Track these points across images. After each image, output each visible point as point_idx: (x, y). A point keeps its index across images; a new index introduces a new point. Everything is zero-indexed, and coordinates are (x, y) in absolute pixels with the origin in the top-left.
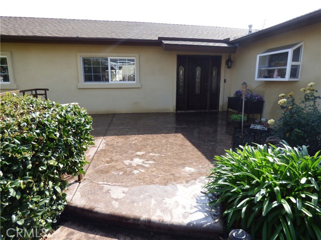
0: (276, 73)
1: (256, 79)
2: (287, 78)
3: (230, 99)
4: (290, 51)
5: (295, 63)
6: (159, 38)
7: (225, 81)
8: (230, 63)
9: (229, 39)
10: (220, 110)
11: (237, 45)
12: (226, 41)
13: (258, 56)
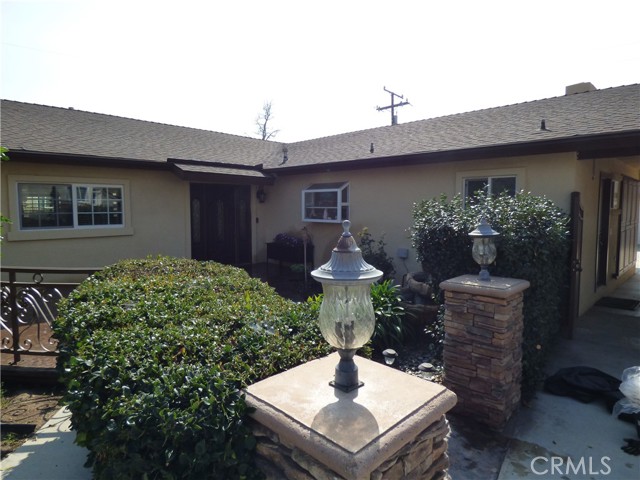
0: (325, 213)
1: (304, 219)
2: (339, 220)
3: (268, 244)
4: (339, 191)
5: (344, 204)
6: (168, 159)
7: (257, 220)
8: (262, 197)
9: (262, 165)
10: (254, 261)
11: (275, 175)
12: (259, 168)
13: (303, 192)
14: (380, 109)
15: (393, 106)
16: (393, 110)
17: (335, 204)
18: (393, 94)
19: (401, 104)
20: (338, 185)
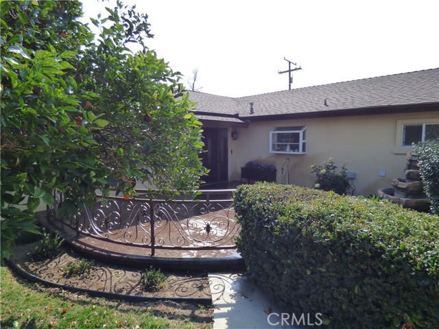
0: (288, 147)
1: (271, 151)
2: (301, 152)
3: (242, 168)
4: (300, 132)
5: (304, 141)
7: (232, 151)
8: (235, 135)
9: (238, 114)
10: (229, 180)
12: (236, 116)
13: (271, 133)
14: (281, 73)
15: (290, 71)
16: (290, 74)
17: (298, 141)
18: (290, 63)
19: (296, 69)
20: (300, 128)
